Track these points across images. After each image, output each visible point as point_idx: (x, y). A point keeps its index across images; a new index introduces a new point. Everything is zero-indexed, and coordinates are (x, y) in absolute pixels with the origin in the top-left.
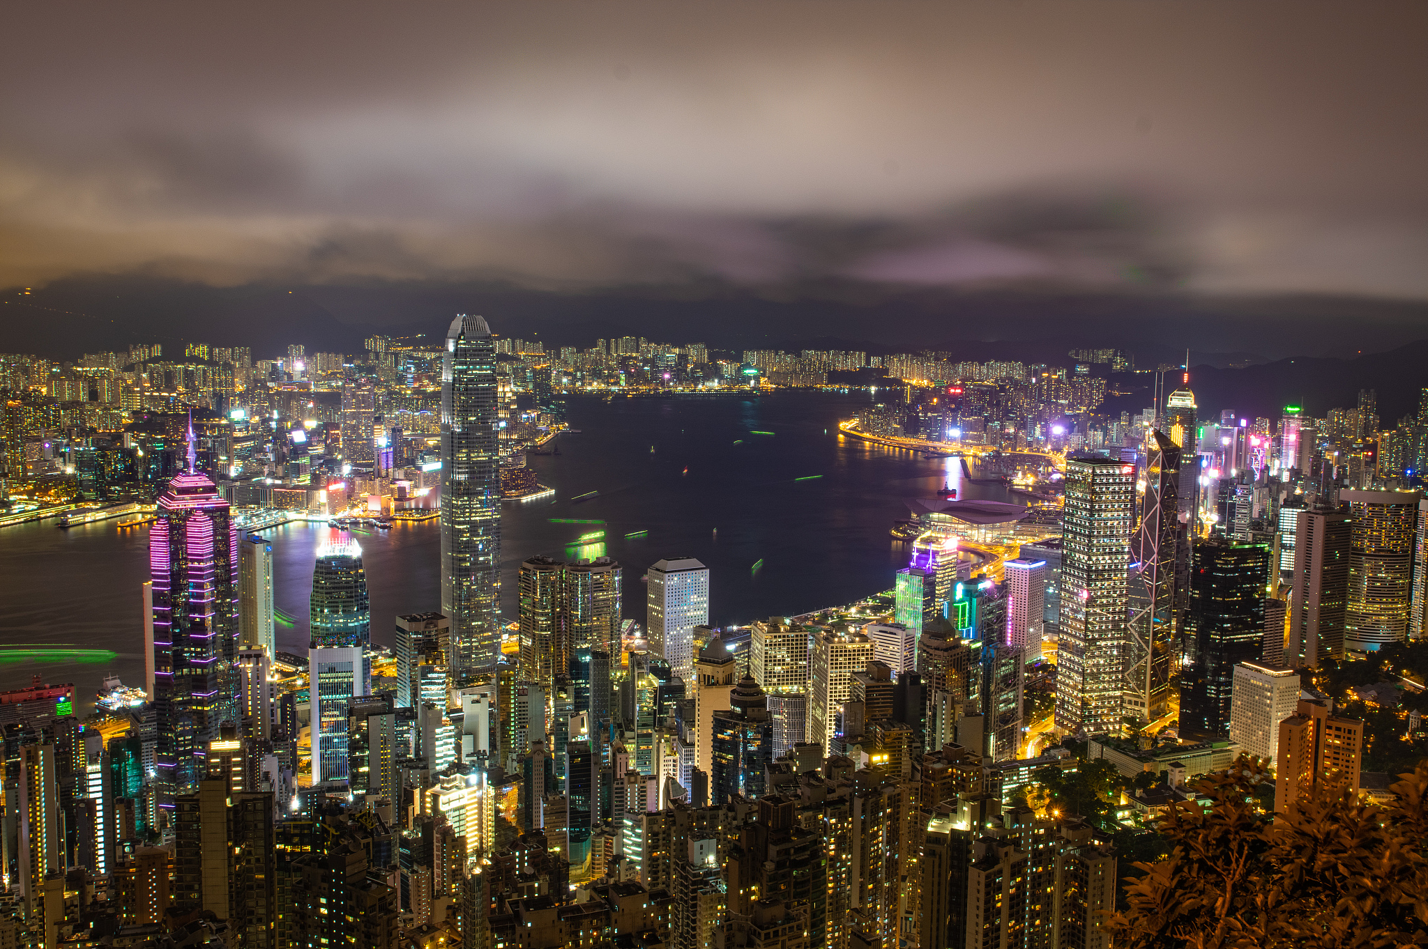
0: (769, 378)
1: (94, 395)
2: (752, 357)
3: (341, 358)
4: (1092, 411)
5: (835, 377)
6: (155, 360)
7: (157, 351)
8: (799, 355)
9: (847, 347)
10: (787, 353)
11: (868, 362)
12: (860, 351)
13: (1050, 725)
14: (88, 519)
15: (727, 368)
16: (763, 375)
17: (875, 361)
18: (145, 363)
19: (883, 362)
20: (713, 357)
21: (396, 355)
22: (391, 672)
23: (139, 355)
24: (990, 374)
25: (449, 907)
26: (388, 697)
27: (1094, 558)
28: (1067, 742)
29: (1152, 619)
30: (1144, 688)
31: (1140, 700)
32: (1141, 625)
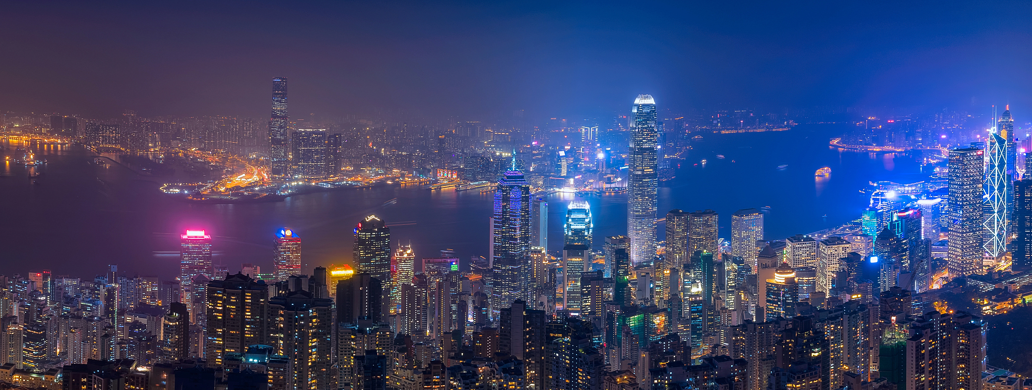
13: (946, 274)
14: (468, 188)
22: (602, 262)
25: (629, 364)
26: (600, 273)
27: (965, 195)
28: (955, 280)
29: (996, 220)
30: (993, 251)
31: (991, 257)
32: (991, 224)
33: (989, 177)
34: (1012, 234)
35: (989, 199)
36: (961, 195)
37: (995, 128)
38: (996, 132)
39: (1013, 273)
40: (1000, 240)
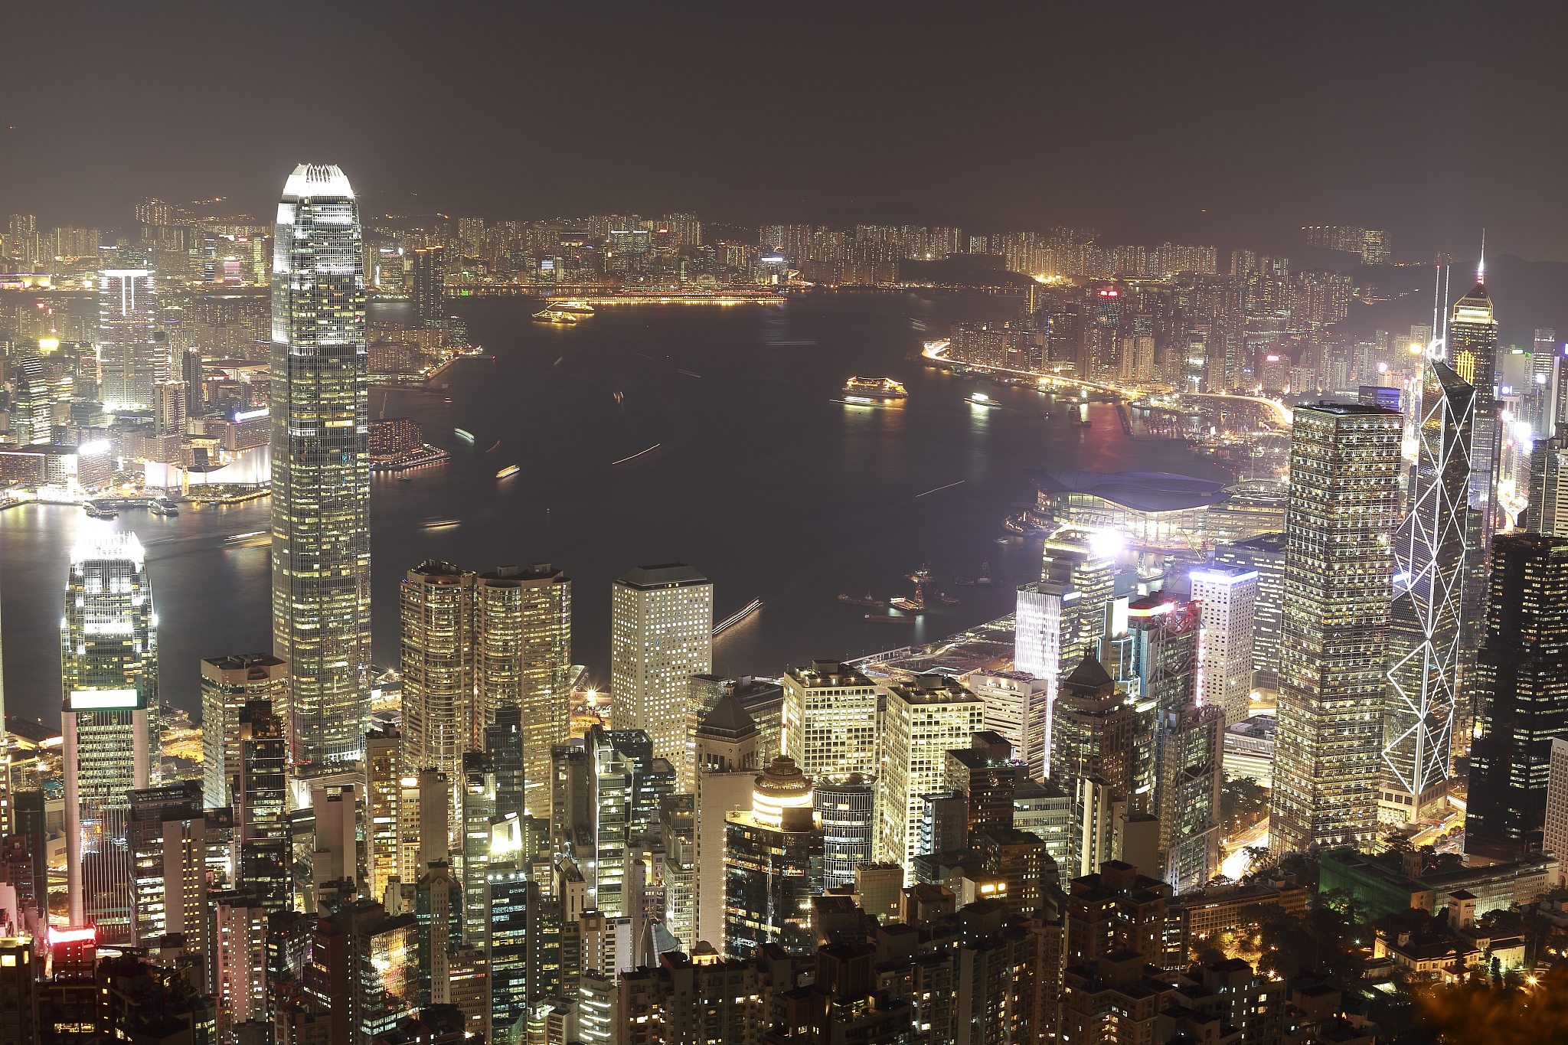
0: (802, 271)
2: (777, 235)
3: (95, 235)
4: (1330, 326)
5: (911, 270)
8: (851, 234)
10: (831, 229)
11: (965, 244)
12: (952, 227)
13: (1262, 837)
15: (734, 254)
16: (793, 266)
17: (976, 244)
19: (989, 246)
20: (709, 236)
21: (187, 231)
22: (192, 750)
24: (1165, 269)
26: (193, 790)
27: (1337, 567)
28: (1292, 862)
29: (1427, 665)
30: (1411, 775)
31: (1404, 794)
32: (1409, 674)
33: (1414, 512)
34: (1475, 720)
35: (1410, 586)
36: (1324, 565)
37: (1443, 341)
38: (1443, 356)
39: (1467, 860)
40: (1436, 738)
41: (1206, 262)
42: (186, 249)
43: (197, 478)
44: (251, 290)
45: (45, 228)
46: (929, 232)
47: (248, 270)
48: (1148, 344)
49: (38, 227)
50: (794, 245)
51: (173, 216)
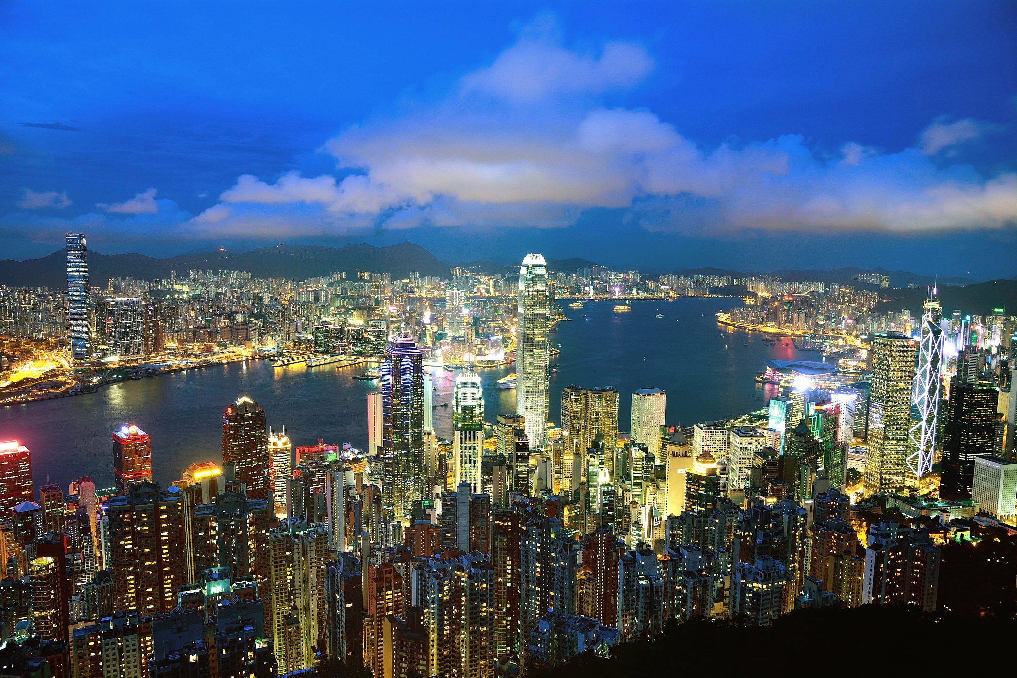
0: (675, 290)
1: (317, 298)
2: (666, 279)
3: (438, 279)
4: (870, 311)
5: (713, 290)
6: (344, 280)
7: (344, 275)
8: (692, 278)
9: (719, 273)
10: (685, 277)
11: (733, 282)
12: (728, 275)
13: (861, 489)
15: (651, 285)
16: (672, 289)
17: (736, 281)
18: (338, 282)
19: (741, 282)
20: (641, 279)
21: (467, 277)
23: (336, 277)
24: (805, 290)
40: (926, 456)
41: (820, 287)
42: (468, 283)
43: (479, 358)
44: (489, 297)
45: (422, 276)
46: (720, 277)
47: (488, 291)
48: (803, 317)
49: (419, 276)
50: (672, 282)
51: (462, 272)
